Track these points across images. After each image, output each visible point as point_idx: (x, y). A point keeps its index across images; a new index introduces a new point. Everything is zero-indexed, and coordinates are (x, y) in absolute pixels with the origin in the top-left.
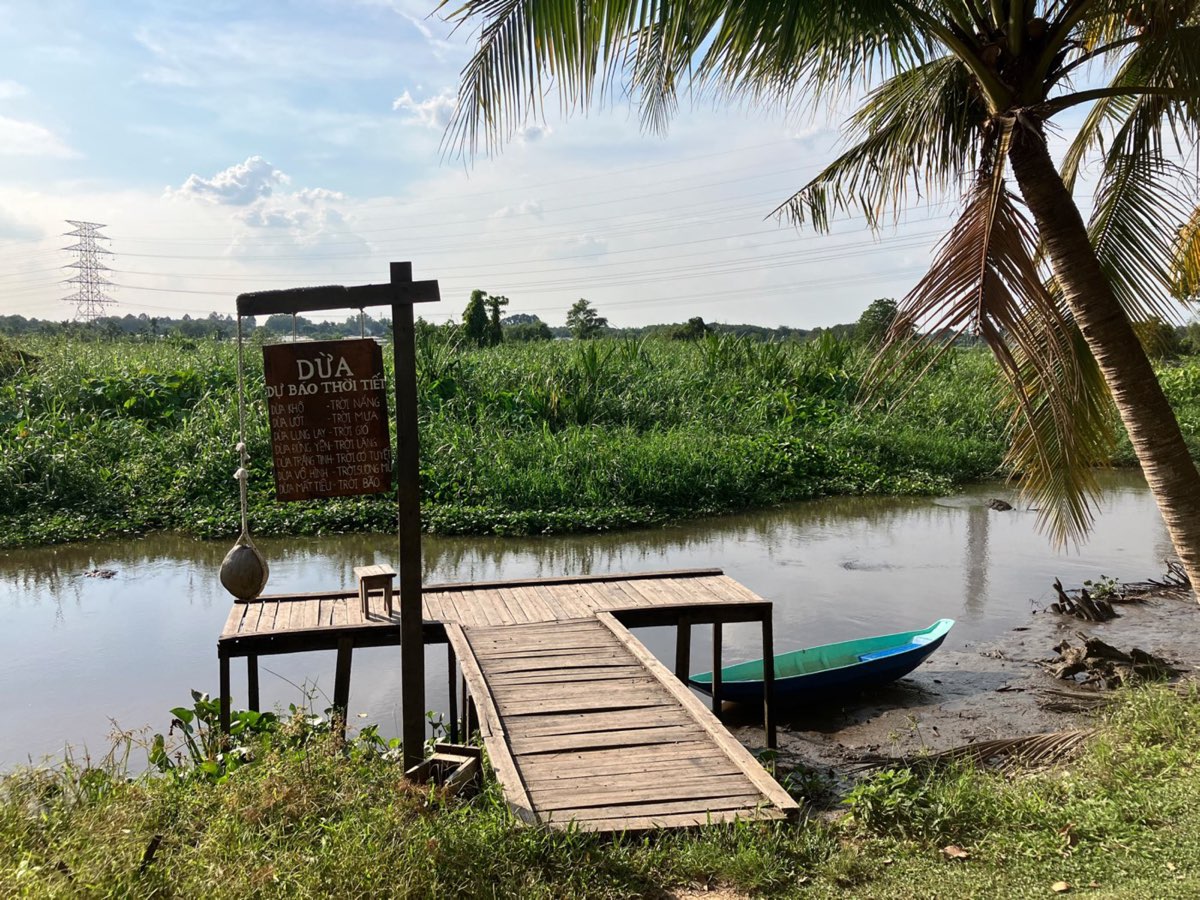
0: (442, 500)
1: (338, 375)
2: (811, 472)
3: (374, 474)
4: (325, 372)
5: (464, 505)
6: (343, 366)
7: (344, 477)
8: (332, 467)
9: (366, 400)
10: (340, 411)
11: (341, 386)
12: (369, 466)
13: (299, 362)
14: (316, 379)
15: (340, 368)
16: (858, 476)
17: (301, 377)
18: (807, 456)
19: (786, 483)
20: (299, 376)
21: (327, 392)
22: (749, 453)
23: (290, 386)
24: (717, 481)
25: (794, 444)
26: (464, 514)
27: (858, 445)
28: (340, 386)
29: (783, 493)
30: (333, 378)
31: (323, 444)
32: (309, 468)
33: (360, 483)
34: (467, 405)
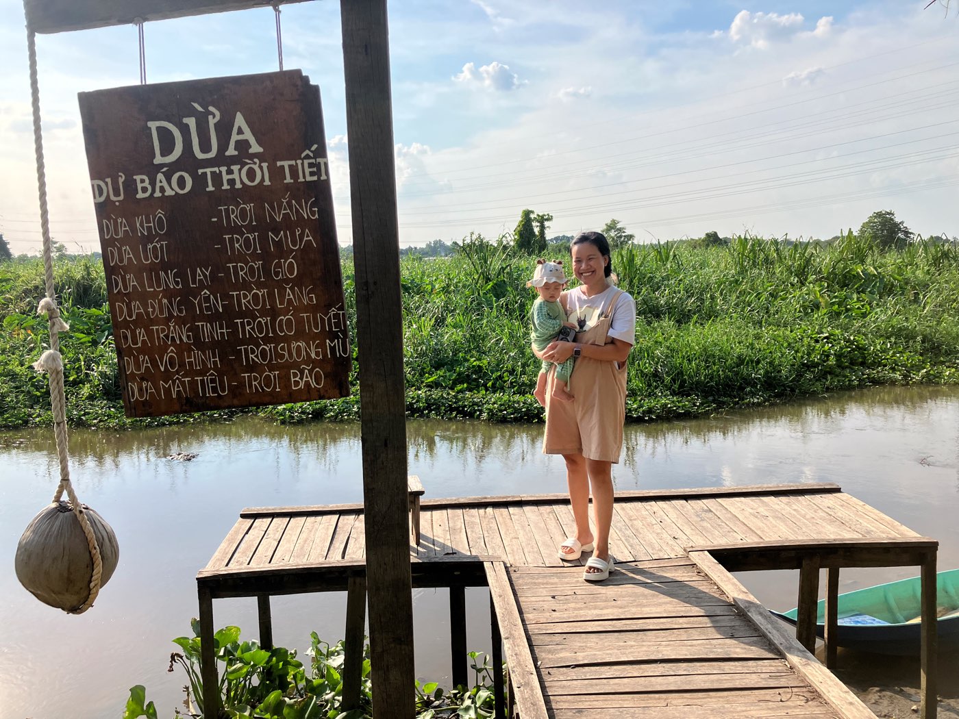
0: (494, 389)
1: (231, 151)
2: (853, 362)
3: (314, 361)
4: (205, 147)
5: (514, 393)
6: (240, 132)
7: (252, 367)
8: (228, 348)
9: (289, 204)
10: (237, 230)
11: (239, 176)
12: (302, 344)
13: (153, 125)
14: (188, 162)
15: (235, 137)
16: (902, 365)
17: (158, 160)
18: (847, 347)
19: (830, 373)
20: (154, 156)
21: (211, 188)
22: (789, 344)
23: (138, 178)
24: (762, 371)
25: (833, 335)
26: (514, 402)
27: (898, 336)
28: (236, 176)
29: (828, 383)
30: (221, 160)
31: (207, 299)
32: (182, 349)
33: (285, 379)
34: (516, 303)
